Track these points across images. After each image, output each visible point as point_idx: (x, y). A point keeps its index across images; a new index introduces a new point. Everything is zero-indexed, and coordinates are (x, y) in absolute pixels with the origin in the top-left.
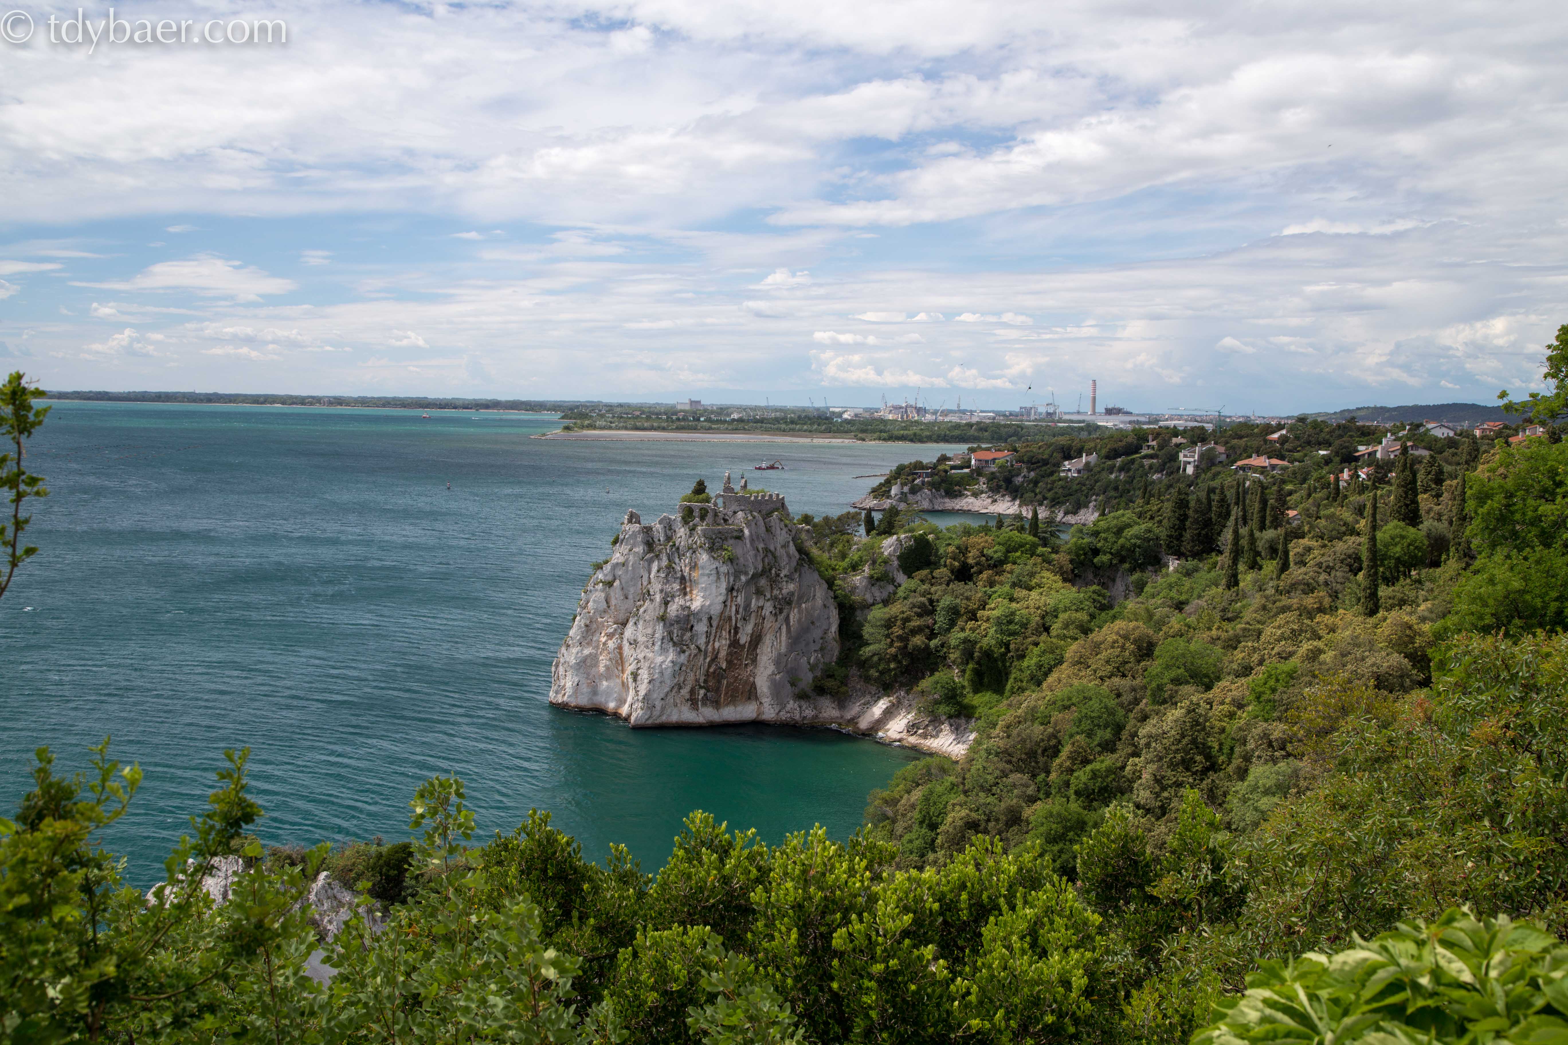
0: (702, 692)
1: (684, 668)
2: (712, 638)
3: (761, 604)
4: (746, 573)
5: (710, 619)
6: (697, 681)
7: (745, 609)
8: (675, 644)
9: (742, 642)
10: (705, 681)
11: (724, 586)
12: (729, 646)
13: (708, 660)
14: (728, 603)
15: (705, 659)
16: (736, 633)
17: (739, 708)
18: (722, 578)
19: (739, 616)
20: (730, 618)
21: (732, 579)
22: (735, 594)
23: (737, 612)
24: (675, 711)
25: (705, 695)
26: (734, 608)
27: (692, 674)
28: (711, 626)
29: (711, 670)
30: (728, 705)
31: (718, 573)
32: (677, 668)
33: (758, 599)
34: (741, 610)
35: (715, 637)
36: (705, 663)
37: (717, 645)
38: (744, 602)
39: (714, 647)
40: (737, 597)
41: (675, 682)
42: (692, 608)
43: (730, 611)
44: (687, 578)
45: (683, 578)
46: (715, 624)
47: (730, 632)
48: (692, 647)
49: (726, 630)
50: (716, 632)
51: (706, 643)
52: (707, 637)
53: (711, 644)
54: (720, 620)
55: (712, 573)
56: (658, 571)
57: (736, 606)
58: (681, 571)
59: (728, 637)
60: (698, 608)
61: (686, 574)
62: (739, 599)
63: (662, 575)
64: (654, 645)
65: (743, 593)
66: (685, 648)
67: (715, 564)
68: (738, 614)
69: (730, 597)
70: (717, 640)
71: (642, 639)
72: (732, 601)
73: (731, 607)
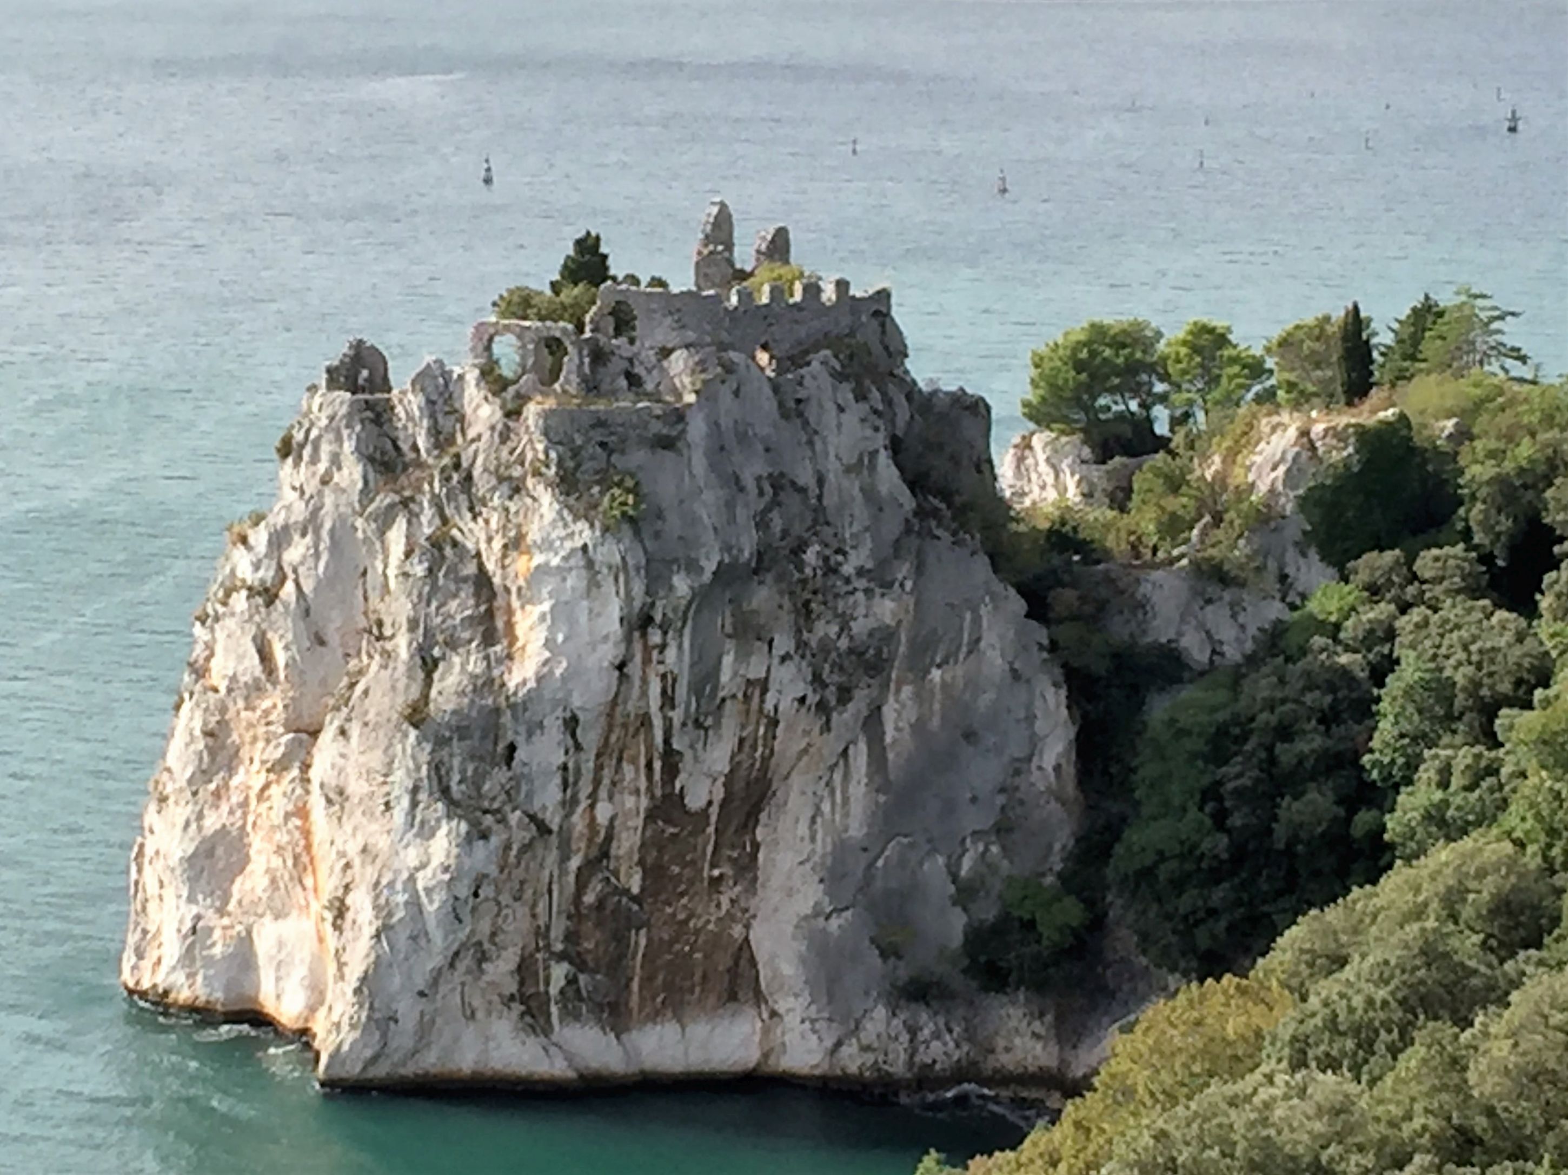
0: (559, 972)
1: (487, 891)
2: (585, 789)
3: (756, 670)
4: (693, 567)
5: (573, 722)
6: (542, 933)
7: (696, 689)
8: (454, 806)
9: (694, 802)
10: (571, 937)
11: (614, 608)
12: (650, 817)
13: (575, 863)
14: (634, 669)
15: (565, 858)
16: (671, 771)
17: (699, 1030)
19: (677, 716)
20: (645, 721)
21: (638, 586)
22: (655, 637)
23: (668, 700)
24: (469, 1034)
25: (572, 981)
26: (655, 688)
27: (522, 910)
28: (578, 747)
29: (589, 898)
30: (655, 1016)
31: (590, 564)
32: (464, 891)
33: (743, 656)
34: (682, 692)
35: (597, 782)
36: (563, 872)
37: (603, 812)
38: (692, 665)
39: (593, 819)
40: (663, 648)
41: (462, 936)
42: (512, 682)
43: (644, 694)
44: (497, 580)
45: (482, 581)
46: (590, 738)
47: (649, 766)
48: (515, 817)
49: (634, 761)
50: (599, 768)
51: (563, 803)
52: (565, 785)
53: (580, 810)
54: (610, 728)
55: (572, 562)
56: (408, 554)
57: (664, 677)
58: (478, 555)
59: (643, 784)
60: (532, 684)
61: (490, 566)
62: (671, 654)
63: (419, 570)
64: (387, 805)
65: (687, 631)
66: (489, 820)
67: (584, 533)
68: (673, 707)
69: (638, 647)
70: (603, 793)
71: (357, 787)
72: (647, 661)
73: (645, 681)
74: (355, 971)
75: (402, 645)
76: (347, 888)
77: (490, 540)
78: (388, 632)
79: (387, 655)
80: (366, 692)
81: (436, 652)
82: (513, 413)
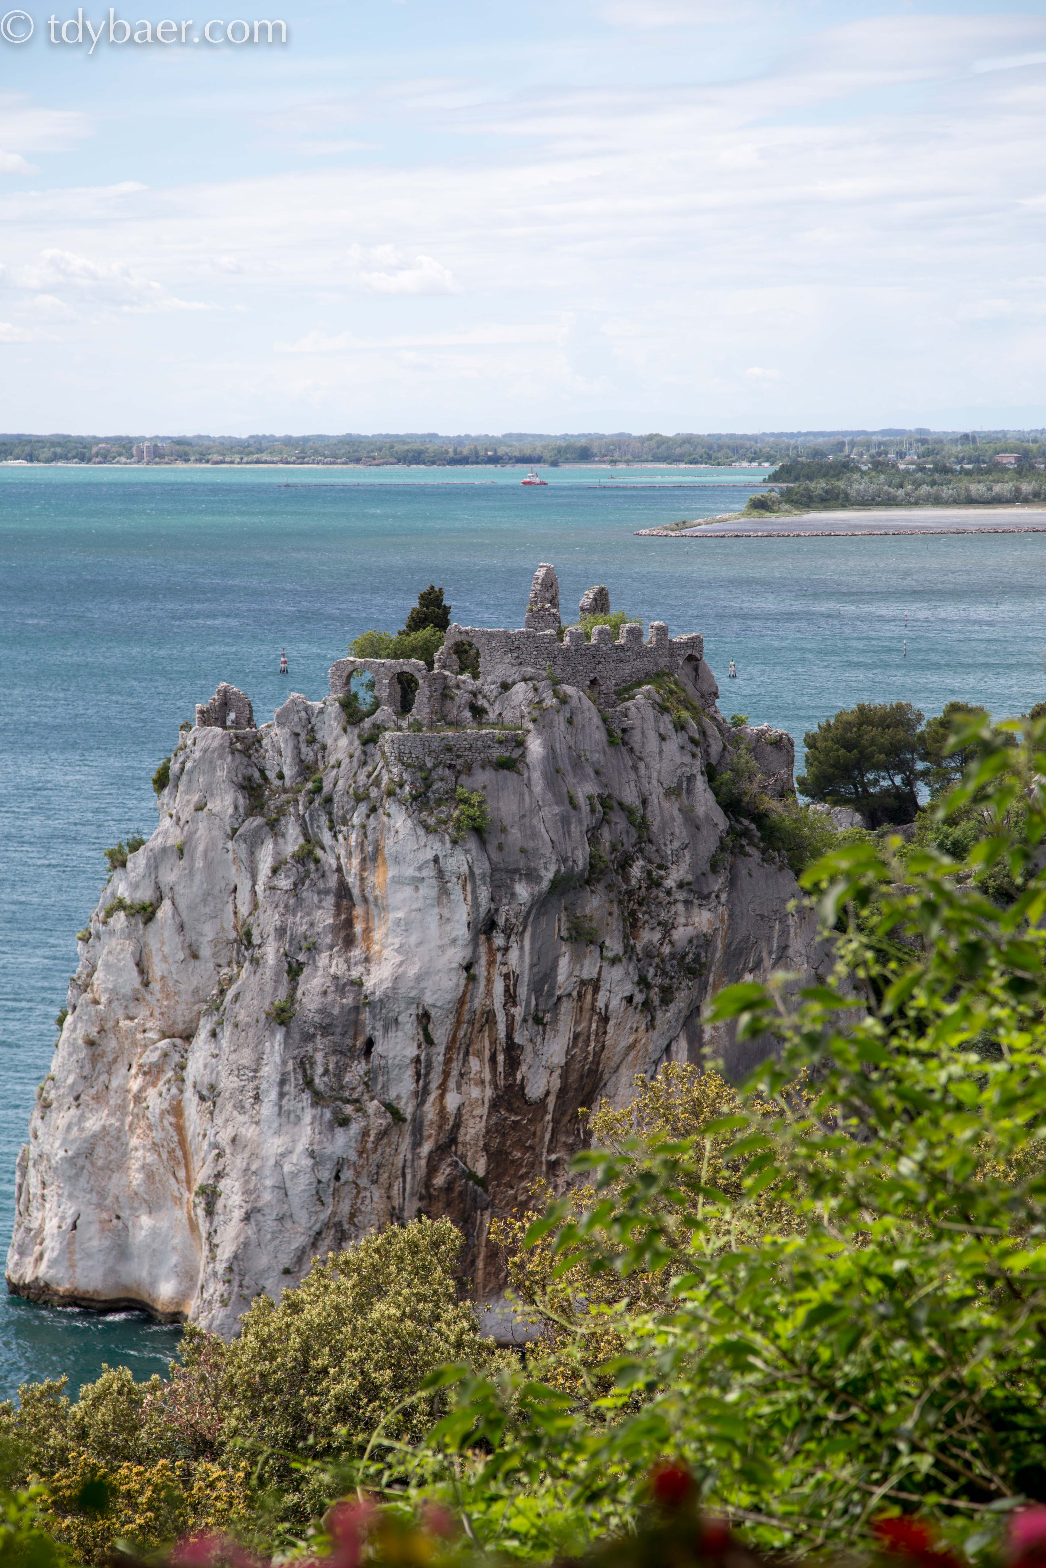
1: (347, 1174)
2: (435, 1079)
3: (589, 970)
4: (531, 876)
5: (424, 1018)
7: (536, 988)
8: (318, 1099)
9: (535, 1090)
11: (462, 914)
12: (495, 1106)
13: (426, 1148)
14: (481, 970)
15: (416, 1144)
16: (513, 1063)
18: (457, 893)
19: (518, 1012)
20: (489, 1017)
21: (484, 894)
22: (499, 941)
23: (511, 998)
26: (499, 987)
27: (377, 1193)
28: (429, 1041)
29: (439, 1181)
30: (498, 1291)
31: (441, 875)
32: (326, 1174)
33: (577, 958)
34: (523, 991)
35: (446, 1074)
36: (416, 1157)
37: (452, 1101)
38: (532, 966)
39: (443, 1109)
40: (506, 949)
41: (324, 1216)
42: (369, 984)
43: (489, 993)
44: (356, 891)
45: (343, 893)
46: (441, 1034)
47: (493, 1059)
48: (373, 1106)
49: (479, 1054)
50: (448, 1061)
51: (416, 1094)
52: (418, 1075)
53: (432, 1098)
54: (458, 1023)
55: (425, 873)
56: (275, 871)
57: (506, 977)
58: (339, 869)
59: (487, 1076)
60: (388, 984)
61: (351, 880)
62: (514, 955)
63: (284, 883)
64: (257, 1098)
65: (527, 935)
66: (349, 1109)
67: (435, 847)
68: (515, 1004)
69: (483, 949)
70: (452, 1084)
71: (228, 1083)
72: (491, 963)
73: (489, 980)
74: (226, 1252)
75: (271, 953)
76: (219, 1176)
77: (350, 855)
78: (256, 940)
79: (256, 962)
80: (237, 997)
81: (301, 958)
82: (370, 740)
